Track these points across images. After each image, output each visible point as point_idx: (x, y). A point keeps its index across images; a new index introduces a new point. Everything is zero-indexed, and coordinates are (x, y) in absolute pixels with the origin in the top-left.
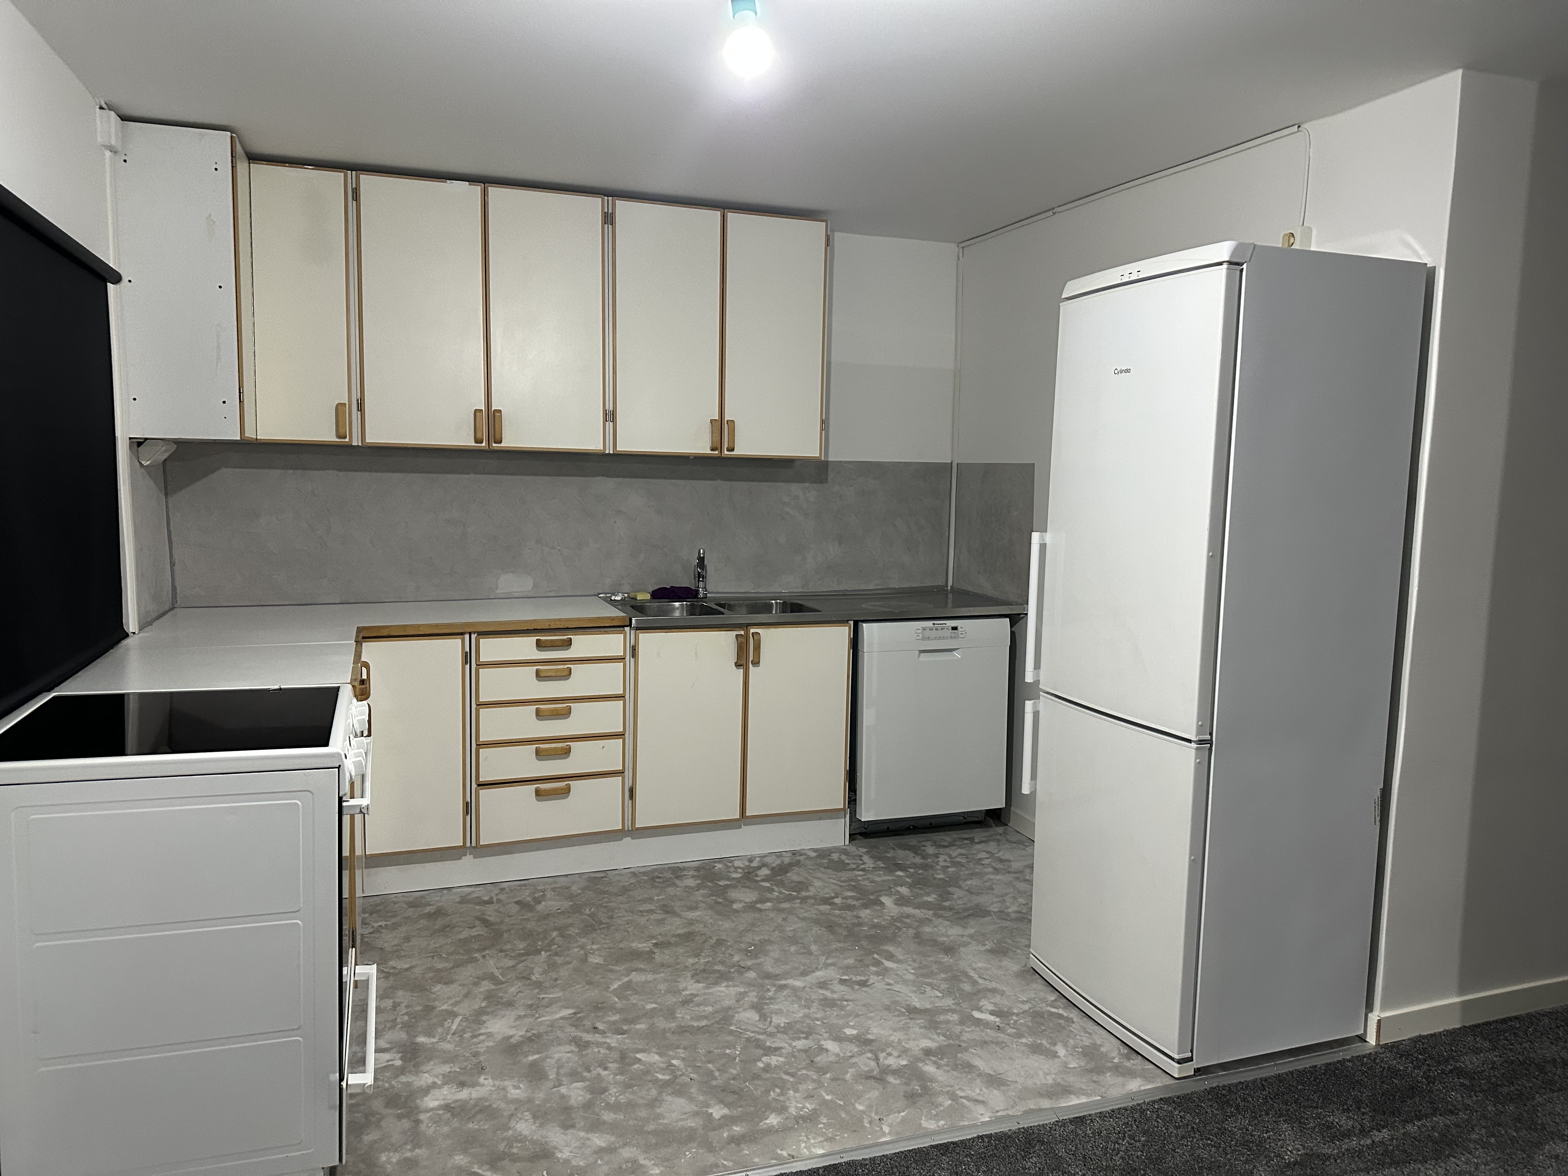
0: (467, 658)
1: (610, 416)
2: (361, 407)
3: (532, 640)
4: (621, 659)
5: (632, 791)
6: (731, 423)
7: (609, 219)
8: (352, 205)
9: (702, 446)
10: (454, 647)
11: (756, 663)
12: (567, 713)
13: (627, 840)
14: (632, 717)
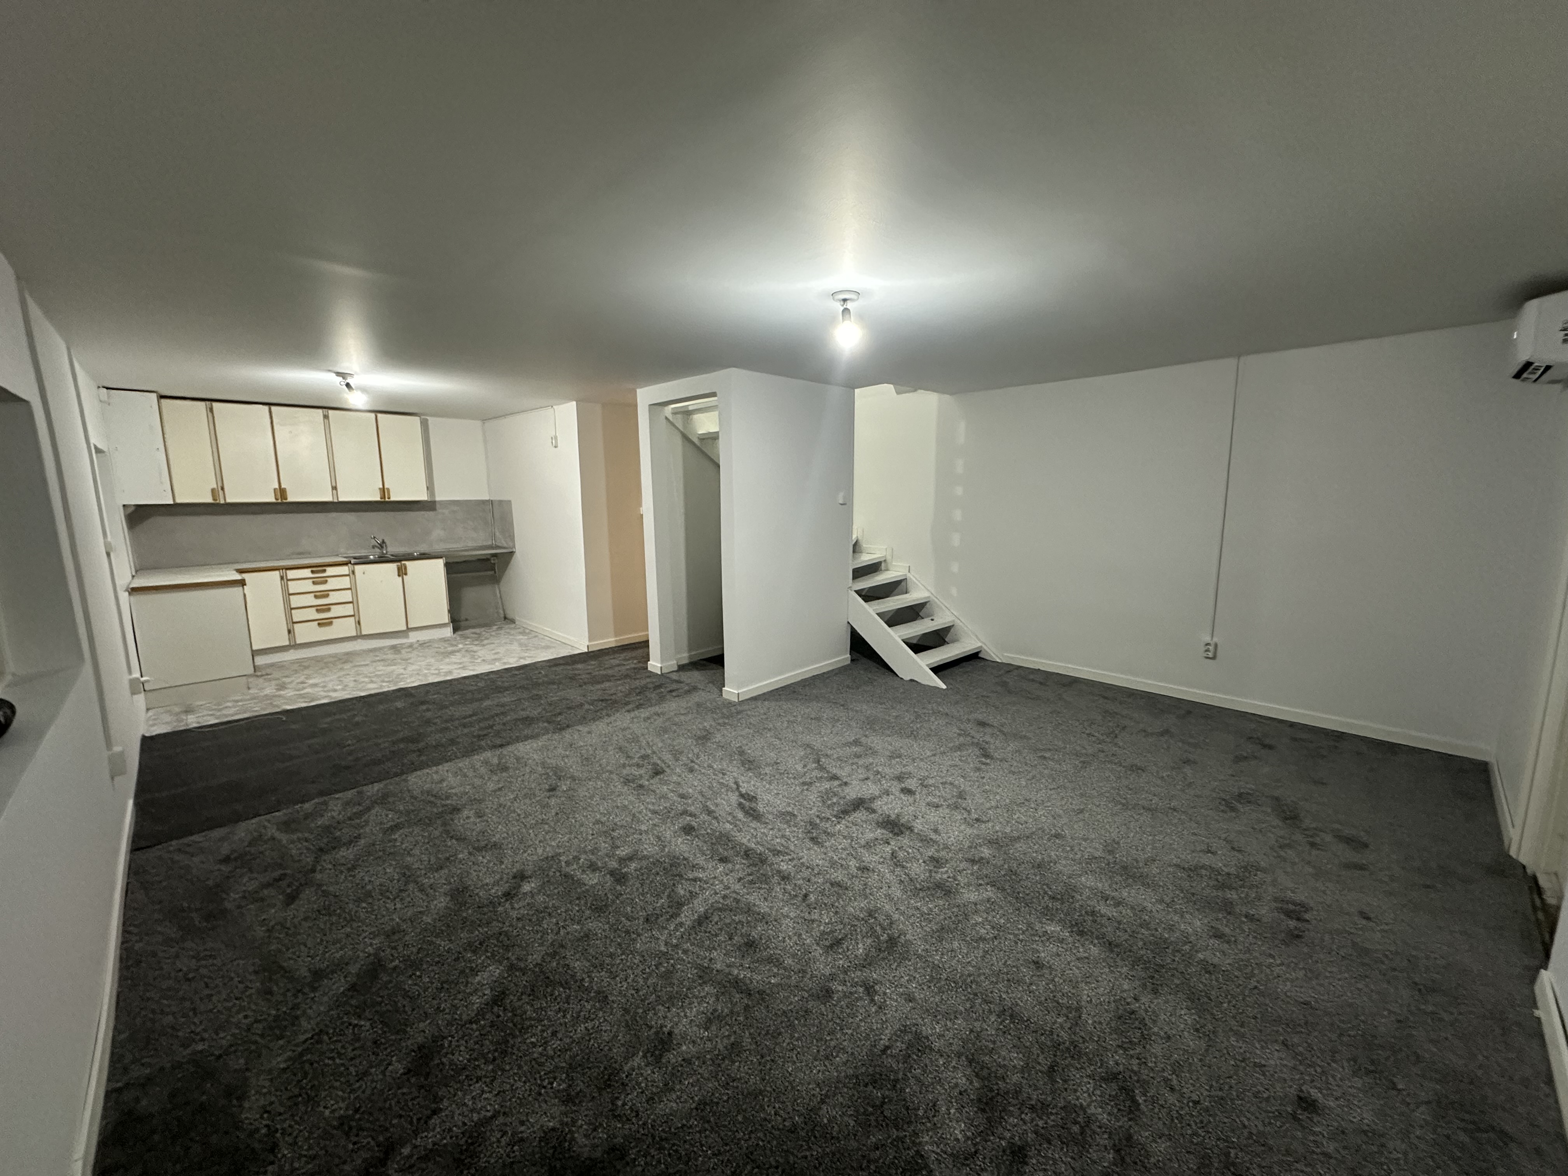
0: (282, 578)
1: (334, 488)
2: (223, 489)
3: (310, 570)
4: (348, 575)
5: (359, 623)
6: (388, 489)
7: (326, 417)
8: (210, 414)
9: (377, 498)
10: (276, 574)
11: (406, 574)
12: (327, 596)
13: (359, 640)
14: (356, 595)
